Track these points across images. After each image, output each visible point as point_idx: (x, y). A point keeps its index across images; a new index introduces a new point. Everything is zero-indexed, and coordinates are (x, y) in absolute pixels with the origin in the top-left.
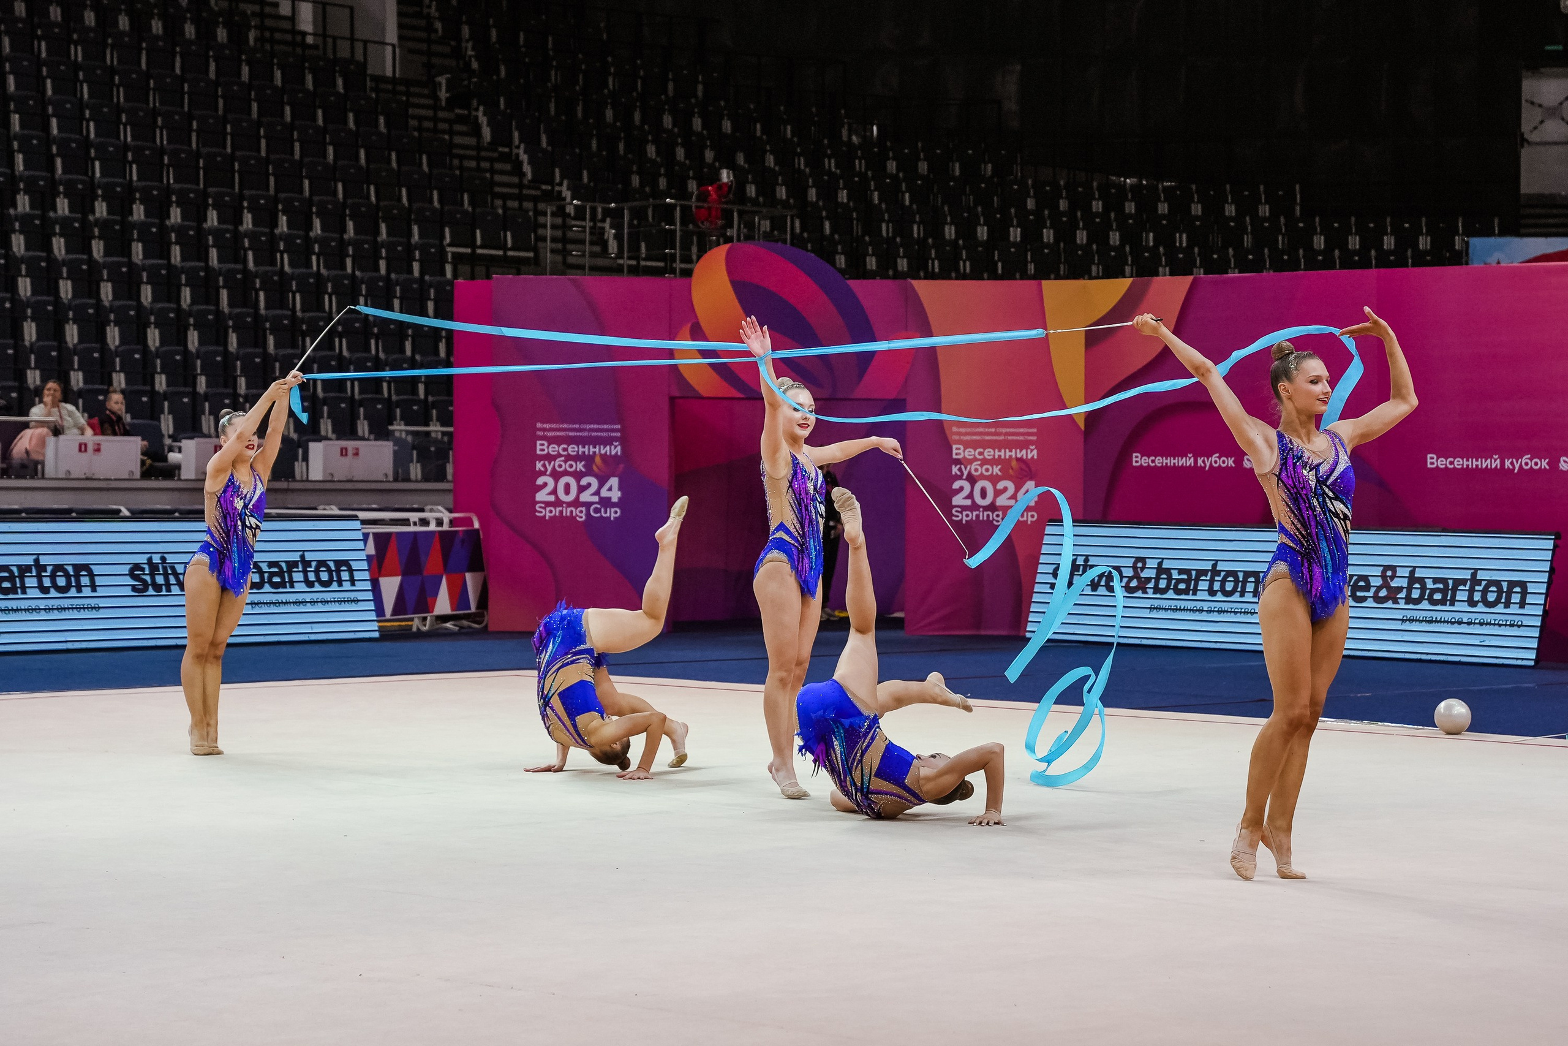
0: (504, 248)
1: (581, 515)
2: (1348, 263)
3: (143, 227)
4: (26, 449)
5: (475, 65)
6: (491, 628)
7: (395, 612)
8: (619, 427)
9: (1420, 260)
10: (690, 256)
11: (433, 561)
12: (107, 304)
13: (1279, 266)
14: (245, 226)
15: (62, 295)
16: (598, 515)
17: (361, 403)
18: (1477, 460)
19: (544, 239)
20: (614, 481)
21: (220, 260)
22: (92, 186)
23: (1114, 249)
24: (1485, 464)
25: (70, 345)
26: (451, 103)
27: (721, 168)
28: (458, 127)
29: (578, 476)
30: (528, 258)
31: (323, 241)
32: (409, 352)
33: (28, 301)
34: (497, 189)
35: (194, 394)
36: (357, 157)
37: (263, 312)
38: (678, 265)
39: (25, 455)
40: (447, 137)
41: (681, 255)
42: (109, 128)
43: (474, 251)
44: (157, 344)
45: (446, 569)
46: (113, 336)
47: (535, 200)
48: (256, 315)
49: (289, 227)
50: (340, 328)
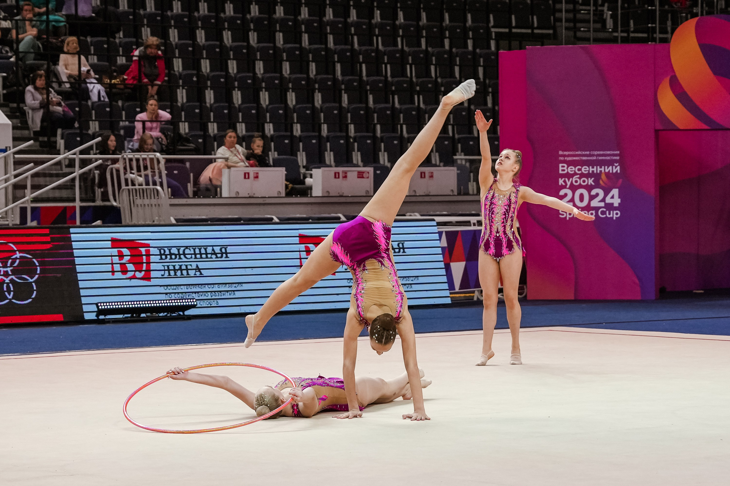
0: (532, 28)
3: (283, 22)
4: (210, 177)
6: (529, 298)
7: (462, 287)
8: (618, 152)
10: (666, 28)
12: (260, 76)
14: (351, 19)
15: (231, 71)
16: (604, 216)
19: (560, 20)
20: (615, 192)
21: (335, 44)
25: (237, 105)
29: (589, 188)
30: (549, 34)
31: (405, 27)
33: (208, 75)
35: (320, 137)
37: (365, 78)
38: (658, 35)
39: (209, 182)
41: (660, 28)
43: (510, 30)
44: (294, 103)
46: (265, 98)
48: (360, 80)
49: (381, 19)
50: (418, 88)
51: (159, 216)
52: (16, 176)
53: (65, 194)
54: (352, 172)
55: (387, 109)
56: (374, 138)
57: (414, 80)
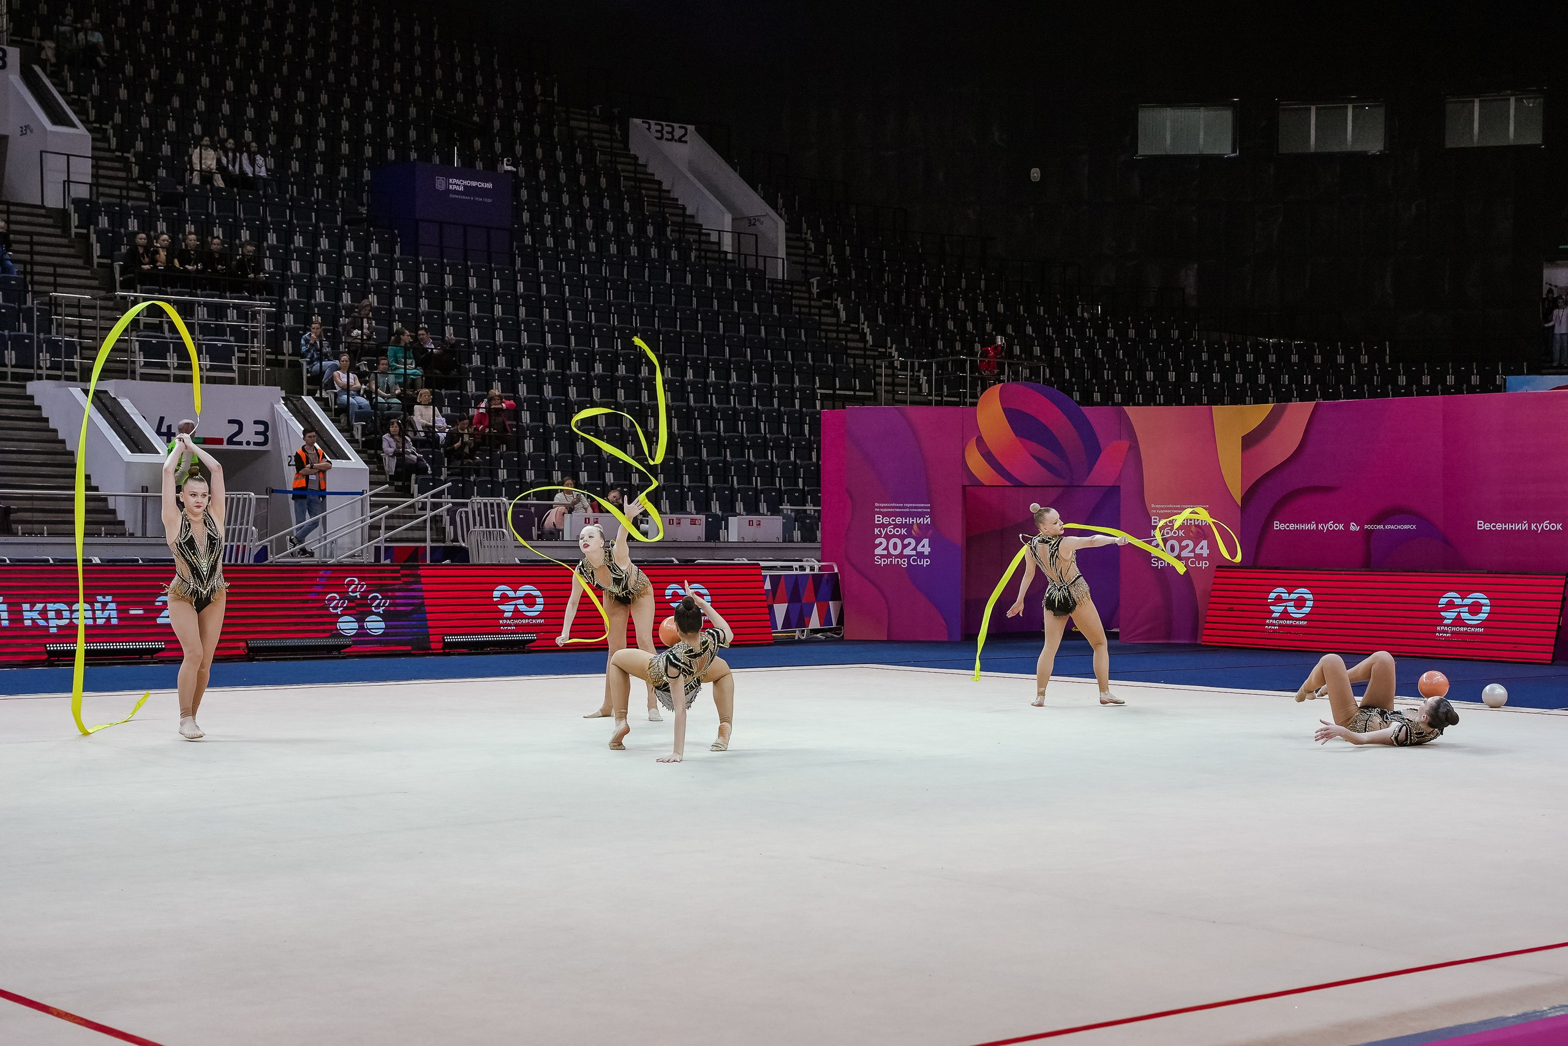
0: (854, 390)
1: (904, 563)
2: (1421, 392)
3: (624, 379)
4: (553, 521)
5: (835, 271)
6: (845, 638)
7: (785, 626)
8: (929, 505)
9: (1472, 390)
10: (976, 393)
11: (807, 593)
13: (1373, 395)
16: (915, 563)
17: (762, 491)
18: (1512, 525)
19: (880, 384)
20: (926, 541)
22: (593, 354)
23: (1261, 386)
24: (1518, 527)
25: (580, 455)
26: (820, 296)
27: (997, 335)
28: (824, 312)
29: (902, 538)
30: (870, 396)
31: (737, 387)
32: (792, 459)
34: (849, 351)
36: (759, 333)
38: (968, 400)
39: (552, 526)
40: (817, 318)
41: (970, 393)
42: (603, 316)
45: (817, 599)
47: (874, 358)
48: (695, 435)
50: (748, 443)
51: (504, 557)
52: (371, 517)
53: (417, 534)
54: (686, 519)
55: (720, 461)
56: (707, 488)
57: (745, 435)
